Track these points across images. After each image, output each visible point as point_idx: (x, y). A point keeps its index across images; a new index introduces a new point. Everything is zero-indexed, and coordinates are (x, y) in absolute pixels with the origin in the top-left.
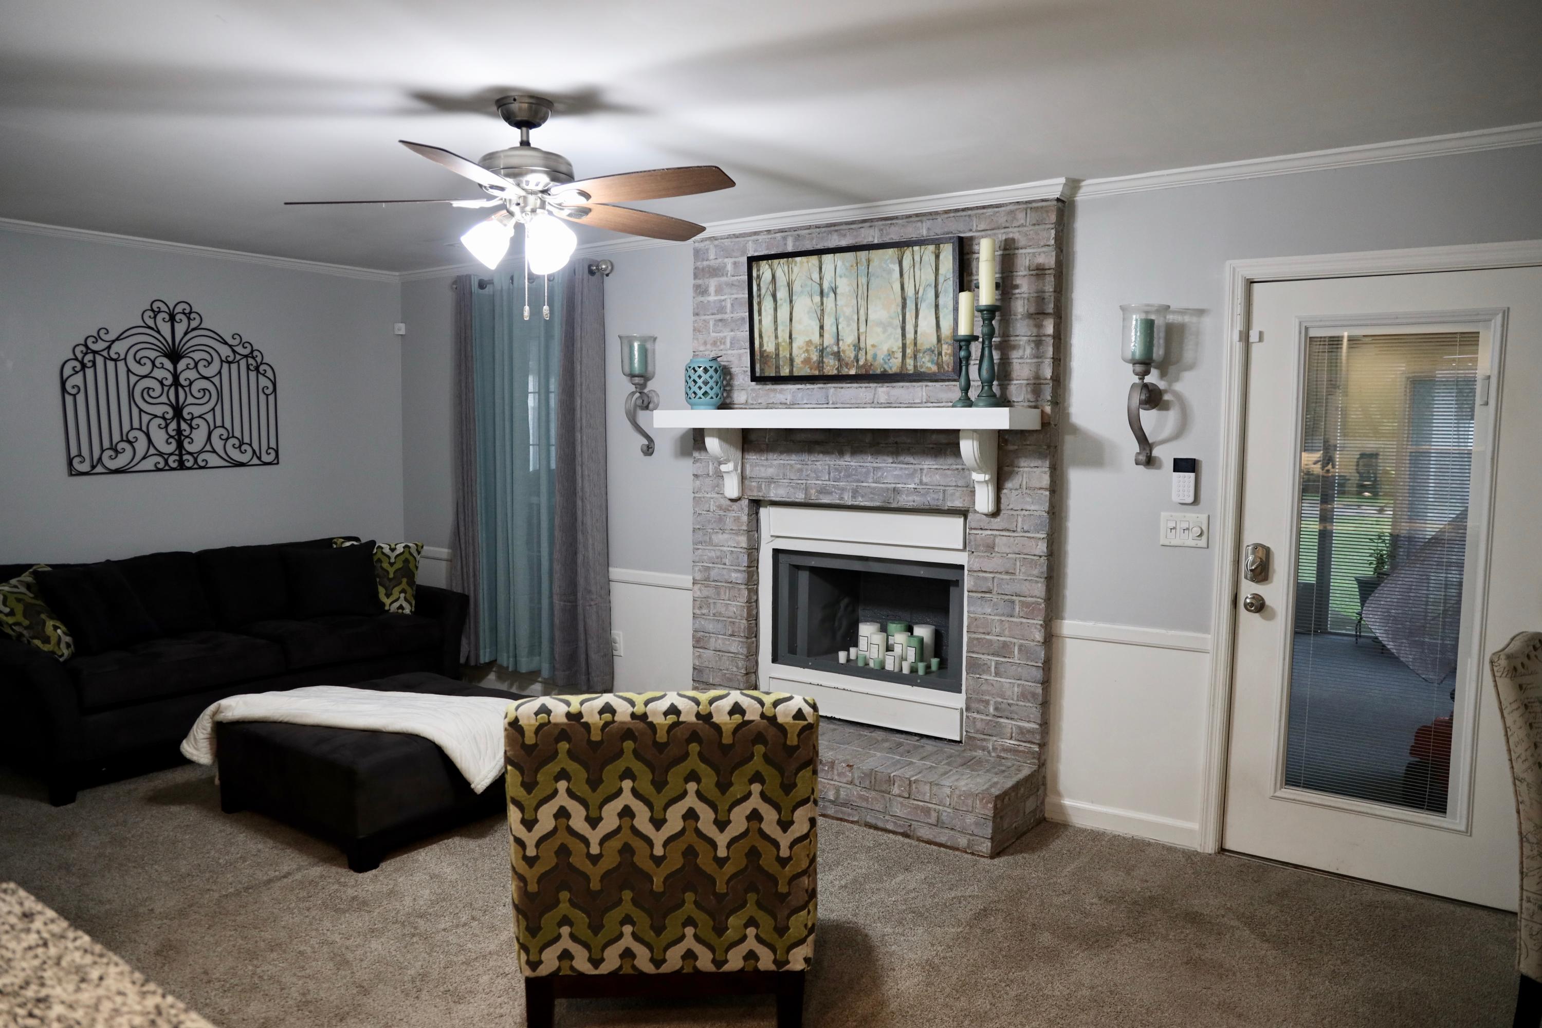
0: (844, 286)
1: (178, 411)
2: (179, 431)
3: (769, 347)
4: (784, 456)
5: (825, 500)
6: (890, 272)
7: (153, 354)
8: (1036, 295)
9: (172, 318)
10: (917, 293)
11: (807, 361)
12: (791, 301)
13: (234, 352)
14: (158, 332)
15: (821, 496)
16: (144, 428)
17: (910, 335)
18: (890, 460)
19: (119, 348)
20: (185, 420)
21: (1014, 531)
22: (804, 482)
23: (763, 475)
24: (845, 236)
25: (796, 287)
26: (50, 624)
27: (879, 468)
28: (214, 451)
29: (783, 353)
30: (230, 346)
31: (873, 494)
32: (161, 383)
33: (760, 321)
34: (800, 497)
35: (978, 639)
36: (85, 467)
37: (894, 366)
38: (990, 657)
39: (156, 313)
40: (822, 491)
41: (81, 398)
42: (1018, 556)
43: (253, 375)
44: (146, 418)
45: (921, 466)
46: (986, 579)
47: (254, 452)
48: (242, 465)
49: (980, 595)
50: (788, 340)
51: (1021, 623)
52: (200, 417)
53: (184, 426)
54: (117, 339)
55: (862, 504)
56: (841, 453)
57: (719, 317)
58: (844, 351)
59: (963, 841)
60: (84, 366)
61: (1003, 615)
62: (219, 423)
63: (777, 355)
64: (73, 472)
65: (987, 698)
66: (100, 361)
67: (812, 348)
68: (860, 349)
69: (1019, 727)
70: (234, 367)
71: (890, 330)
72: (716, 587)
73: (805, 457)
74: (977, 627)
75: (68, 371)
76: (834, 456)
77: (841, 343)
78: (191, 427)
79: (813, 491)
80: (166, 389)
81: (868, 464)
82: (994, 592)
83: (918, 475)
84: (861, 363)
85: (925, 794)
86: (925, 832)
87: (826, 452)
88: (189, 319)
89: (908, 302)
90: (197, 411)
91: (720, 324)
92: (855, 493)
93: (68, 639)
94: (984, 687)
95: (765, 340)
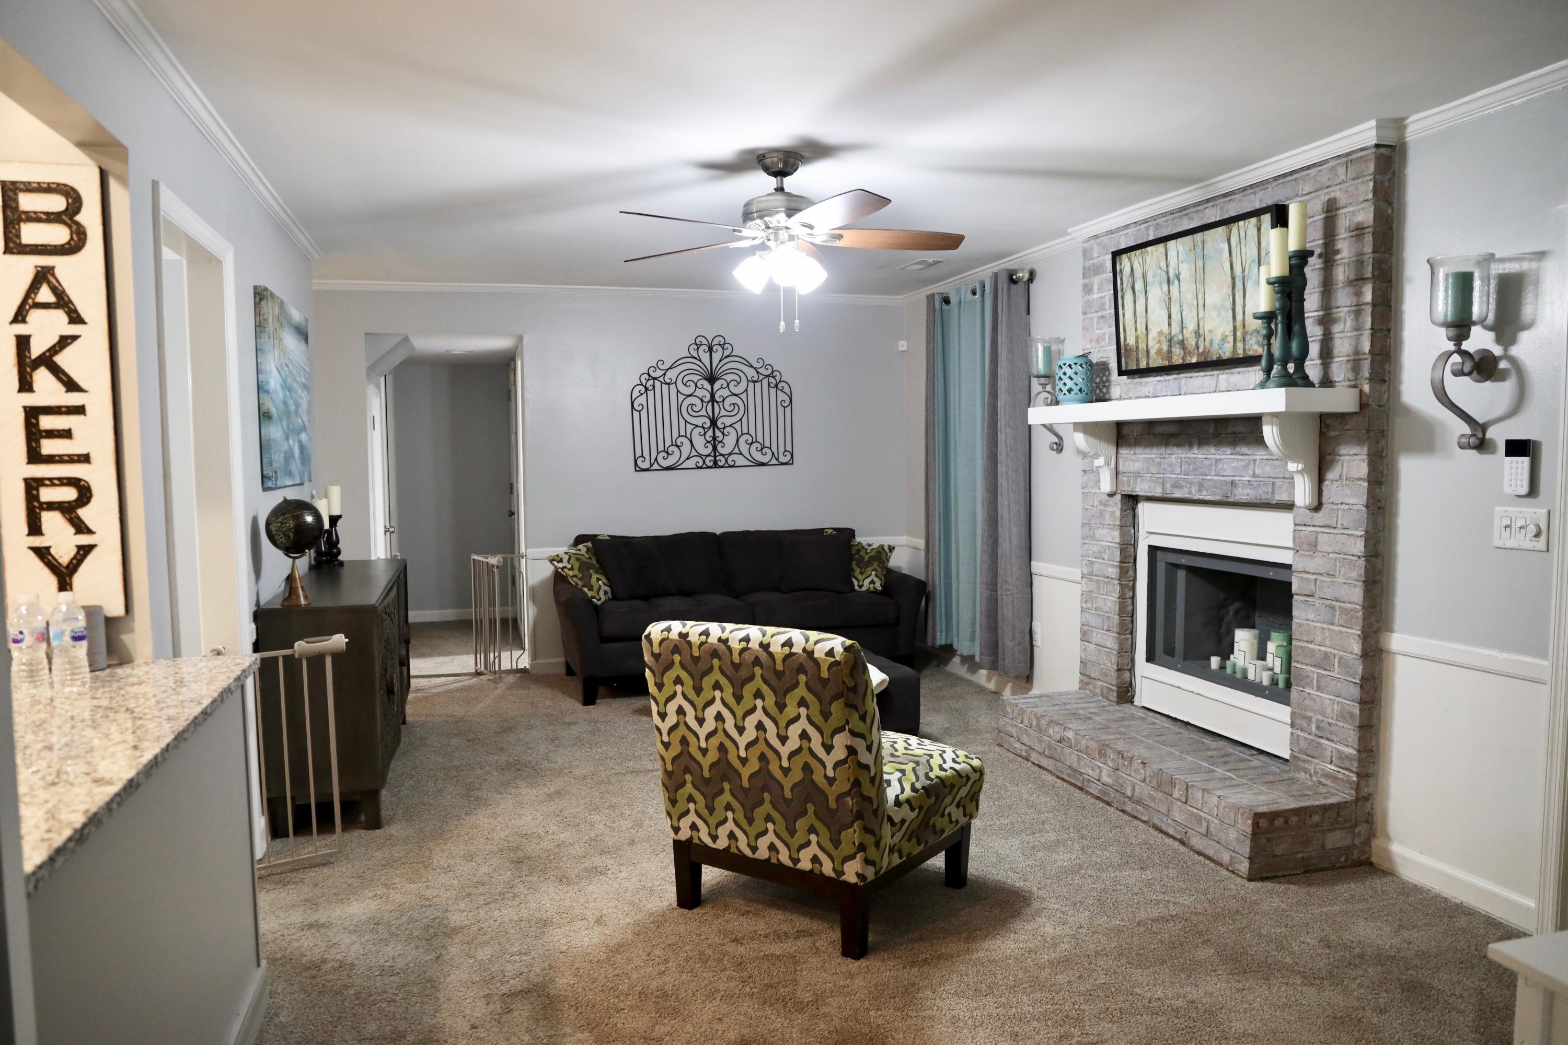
0: (1186, 271)
1: (714, 423)
2: (714, 438)
3: (1131, 341)
4: (1147, 450)
5: (1178, 494)
6: (1221, 252)
7: (695, 378)
8: (1356, 258)
9: (710, 349)
10: (1243, 271)
11: (1159, 351)
12: (1146, 292)
13: (758, 372)
14: (700, 361)
15: (1175, 490)
16: (688, 436)
17: (1239, 317)
18: (1229, 452)
19: (672, 374)
20: (718, 428)
21: (1334, 528)
22: (1162, 476)
23: (1132, 470)
24: (1192, 219)
25: (1150, 279)
26: (595, 576)
27: (1220, 460)
28: (741, 454)
29: (1142, 346)
30: (755, 368)
31: (1215, 487)
32: (702, 400)
33: (1124, 314)
34: (1158, 492)
35: (1302, 647)
36: (646, 465)
37: (1227, 350)
38: (1313, 669)
39: (699, 346)
40: (1176, 485)
41: (644, 413)
42: (1338, 556)
43: (773, 391)
44: (690, 427)
45: (1254, 457)
46: (1308, 580)
47: (773, 453)
48: (763, 464)
49: (1304, 598)
50: (1145, 332)
51: (1341, 632)
52: (730, 426)
53: (718, 433)
54: (670, 368)
55: (1206, 498)
56: (1191, 446)
57: (1100, 314)
58: (1187, 339)
59: (1226, 857)
60: (647, 389)
61: (1324, 622)
62: (745, 431)
63: (1137, 347)
64: (638, 469)
65: (1310, 714)
66: (657, 384)
67: (1163, 338)
68: (1199, 336)
69: (1338, 751)
70: (758, 385)
71: (1223, 313)
72: (1098, 582)
73: (1162, 450)
74: (1301, 633)
75: (636, 394)
76: (1185, 449)
77: (1185, 331)
78: (724, 434)
79: (1168, 485)
80: (705, 404)
81: (1212, 456)
82: (1317, 596)
83: (1252, 467)
84: (1201, 350)
85: (1198, 801)
86: (1196, 842)
87: (1178, 445)
88: (723, 348)
89: (1237, 282)
90: (728, 421)
91: (1101, 321)
92: (1201, 486)
93: (606, 588)
94: (1307, 702)
95: (1128, 333)
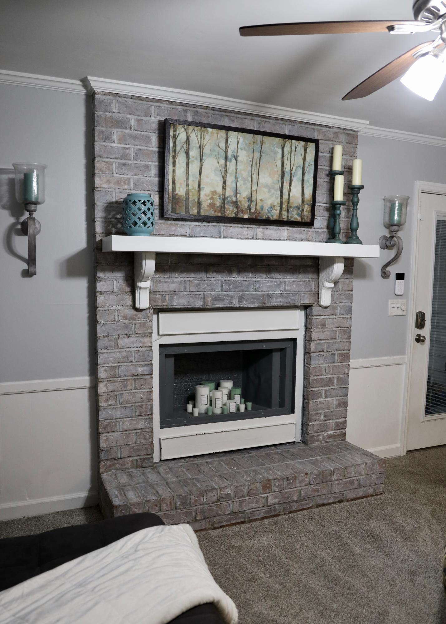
0: (243, 156)
3: (181, 191)
4: (184, 275)
5: (219, 305)
6: (276, 153)
10: (291, 170)
11: (212, 205)
12: (201, 160)
15: (216, 303)
17: (285, 196)
18: (265, 276)
21: (336, 315)
22: (202, 293)
23: (166, 289)
25: (206, 150)
27: (258, 281)
29: (193, 198)
31: (254, 299)
33: (174, 171)
34: (199, 304)
35: (316, 379)
37: (274, 215)
38: (322, 388)
40: (217, 298)
42: (337, 329)
45: (284, 280)
46: (321, 344)
49: (317, 354)
50: (197, 188)
51: (339, 366)
55: (246, 306)
56: (230, 272)
57: (123, 161)
58: (240, 202)
59: (370, 490)
61: (329, 363)
63: (187, 198)
65: (320, 411)
67: (216, 196)
68: (252, 201)
69: (336, 423)
71: (273, 191)
73: (203, 275)
74: (316, 372)
76: (225, 274)
77: (238, 196)
79: (209, 299)
81: (249, 279)
82: (325, 351)
83: (283, 285)
84: (253, 210)
87: (218, 272)
89: (286, 175)
91: (124, 167)
92: (241, 299)
94: (319, 406)
95: (178, 185)
